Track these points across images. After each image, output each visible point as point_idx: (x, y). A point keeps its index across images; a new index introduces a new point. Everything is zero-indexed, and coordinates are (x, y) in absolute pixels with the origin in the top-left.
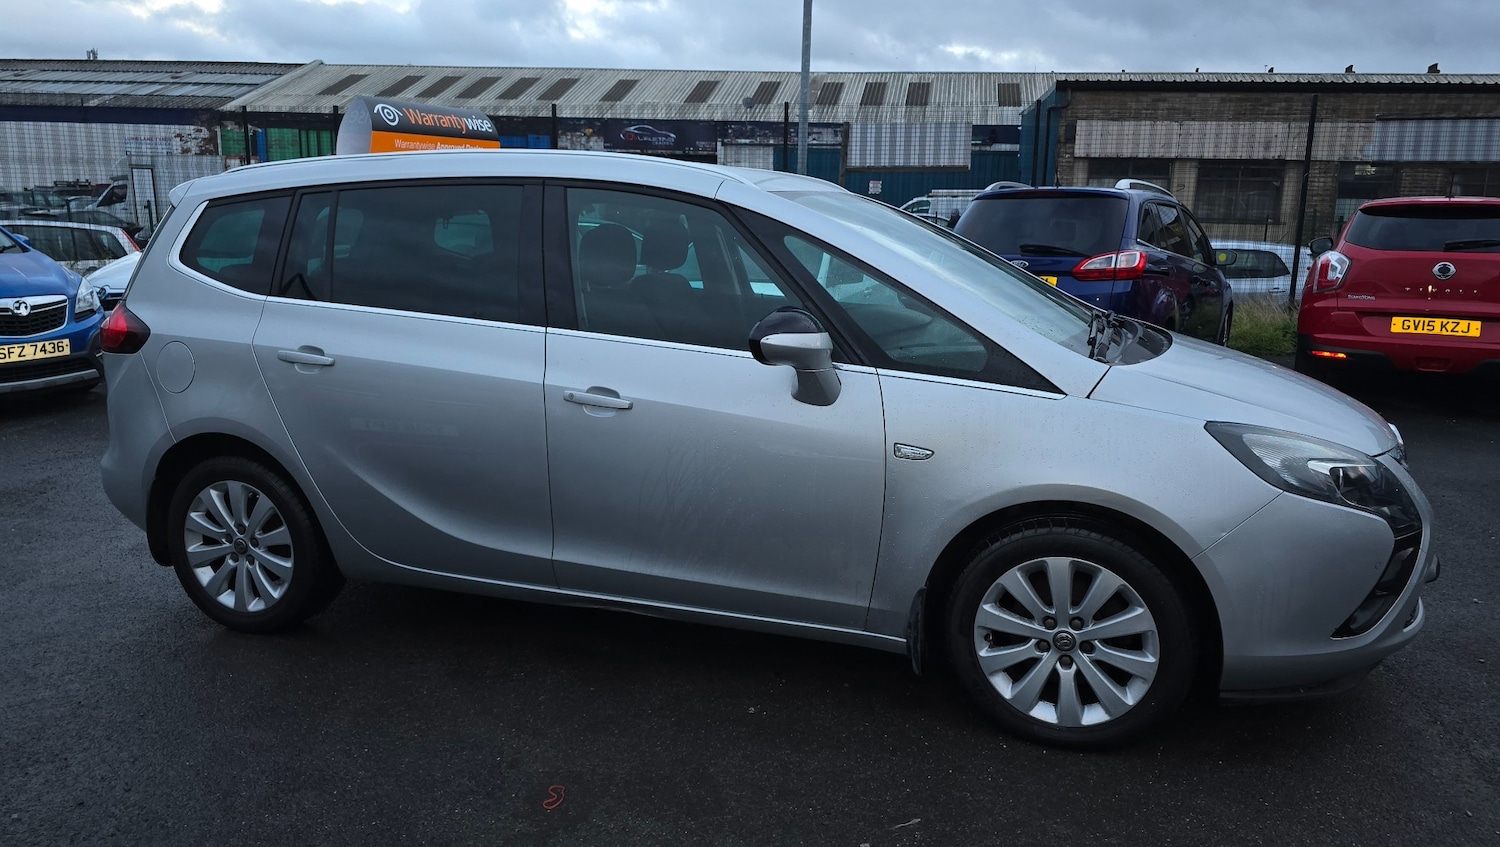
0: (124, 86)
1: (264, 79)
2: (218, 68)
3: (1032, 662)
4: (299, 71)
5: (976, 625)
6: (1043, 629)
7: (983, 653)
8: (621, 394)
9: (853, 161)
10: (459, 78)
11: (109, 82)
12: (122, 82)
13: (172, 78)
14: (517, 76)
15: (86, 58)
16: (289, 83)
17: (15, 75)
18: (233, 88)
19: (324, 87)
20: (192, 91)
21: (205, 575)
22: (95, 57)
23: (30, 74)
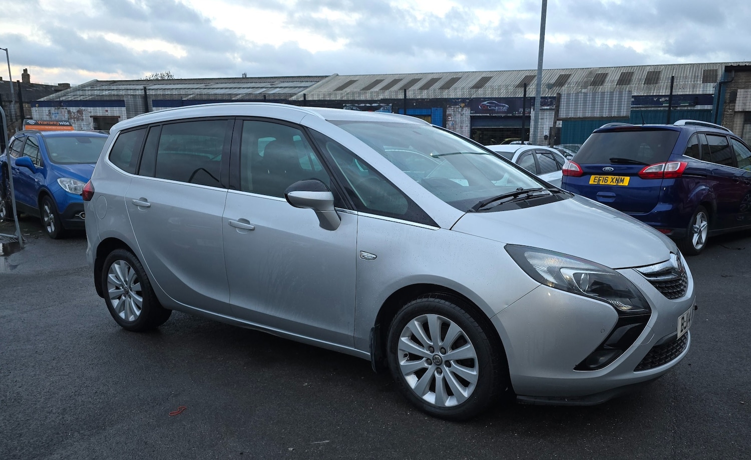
0: (250, 90)
1: (311, 84)
2: (291, 80)
3: (425, 370)
4: (327, 79)
5: (399, 348)
6: (428, 352)
7: (403, 363)
8: (251, 222)
9: (562, 114)
10: (402, 79)
11: (244, 88)
12: (249, 88)
13: (271, 85)
14: (430, 78)
15: (242, 77)
16: (321, 86)
17: (206, 86)
18: (297, 89)
19: (338, 86)
20: (279, 91)
21: (115, 303)
22: (246, 76)
23: (211, 85)
